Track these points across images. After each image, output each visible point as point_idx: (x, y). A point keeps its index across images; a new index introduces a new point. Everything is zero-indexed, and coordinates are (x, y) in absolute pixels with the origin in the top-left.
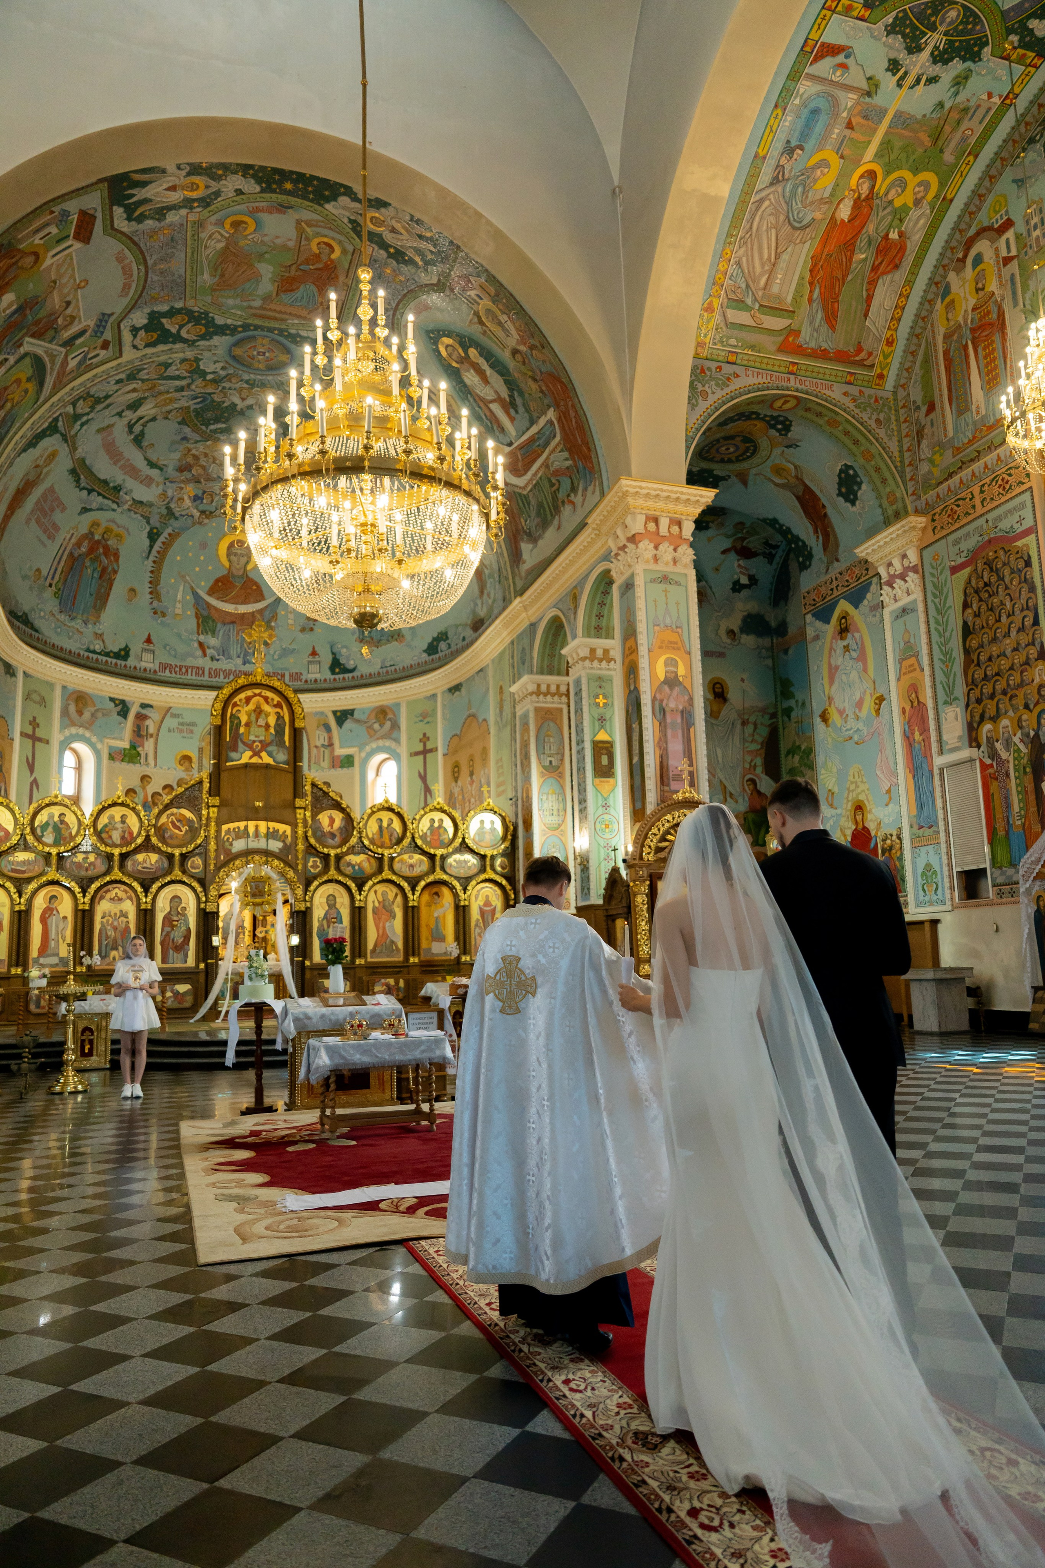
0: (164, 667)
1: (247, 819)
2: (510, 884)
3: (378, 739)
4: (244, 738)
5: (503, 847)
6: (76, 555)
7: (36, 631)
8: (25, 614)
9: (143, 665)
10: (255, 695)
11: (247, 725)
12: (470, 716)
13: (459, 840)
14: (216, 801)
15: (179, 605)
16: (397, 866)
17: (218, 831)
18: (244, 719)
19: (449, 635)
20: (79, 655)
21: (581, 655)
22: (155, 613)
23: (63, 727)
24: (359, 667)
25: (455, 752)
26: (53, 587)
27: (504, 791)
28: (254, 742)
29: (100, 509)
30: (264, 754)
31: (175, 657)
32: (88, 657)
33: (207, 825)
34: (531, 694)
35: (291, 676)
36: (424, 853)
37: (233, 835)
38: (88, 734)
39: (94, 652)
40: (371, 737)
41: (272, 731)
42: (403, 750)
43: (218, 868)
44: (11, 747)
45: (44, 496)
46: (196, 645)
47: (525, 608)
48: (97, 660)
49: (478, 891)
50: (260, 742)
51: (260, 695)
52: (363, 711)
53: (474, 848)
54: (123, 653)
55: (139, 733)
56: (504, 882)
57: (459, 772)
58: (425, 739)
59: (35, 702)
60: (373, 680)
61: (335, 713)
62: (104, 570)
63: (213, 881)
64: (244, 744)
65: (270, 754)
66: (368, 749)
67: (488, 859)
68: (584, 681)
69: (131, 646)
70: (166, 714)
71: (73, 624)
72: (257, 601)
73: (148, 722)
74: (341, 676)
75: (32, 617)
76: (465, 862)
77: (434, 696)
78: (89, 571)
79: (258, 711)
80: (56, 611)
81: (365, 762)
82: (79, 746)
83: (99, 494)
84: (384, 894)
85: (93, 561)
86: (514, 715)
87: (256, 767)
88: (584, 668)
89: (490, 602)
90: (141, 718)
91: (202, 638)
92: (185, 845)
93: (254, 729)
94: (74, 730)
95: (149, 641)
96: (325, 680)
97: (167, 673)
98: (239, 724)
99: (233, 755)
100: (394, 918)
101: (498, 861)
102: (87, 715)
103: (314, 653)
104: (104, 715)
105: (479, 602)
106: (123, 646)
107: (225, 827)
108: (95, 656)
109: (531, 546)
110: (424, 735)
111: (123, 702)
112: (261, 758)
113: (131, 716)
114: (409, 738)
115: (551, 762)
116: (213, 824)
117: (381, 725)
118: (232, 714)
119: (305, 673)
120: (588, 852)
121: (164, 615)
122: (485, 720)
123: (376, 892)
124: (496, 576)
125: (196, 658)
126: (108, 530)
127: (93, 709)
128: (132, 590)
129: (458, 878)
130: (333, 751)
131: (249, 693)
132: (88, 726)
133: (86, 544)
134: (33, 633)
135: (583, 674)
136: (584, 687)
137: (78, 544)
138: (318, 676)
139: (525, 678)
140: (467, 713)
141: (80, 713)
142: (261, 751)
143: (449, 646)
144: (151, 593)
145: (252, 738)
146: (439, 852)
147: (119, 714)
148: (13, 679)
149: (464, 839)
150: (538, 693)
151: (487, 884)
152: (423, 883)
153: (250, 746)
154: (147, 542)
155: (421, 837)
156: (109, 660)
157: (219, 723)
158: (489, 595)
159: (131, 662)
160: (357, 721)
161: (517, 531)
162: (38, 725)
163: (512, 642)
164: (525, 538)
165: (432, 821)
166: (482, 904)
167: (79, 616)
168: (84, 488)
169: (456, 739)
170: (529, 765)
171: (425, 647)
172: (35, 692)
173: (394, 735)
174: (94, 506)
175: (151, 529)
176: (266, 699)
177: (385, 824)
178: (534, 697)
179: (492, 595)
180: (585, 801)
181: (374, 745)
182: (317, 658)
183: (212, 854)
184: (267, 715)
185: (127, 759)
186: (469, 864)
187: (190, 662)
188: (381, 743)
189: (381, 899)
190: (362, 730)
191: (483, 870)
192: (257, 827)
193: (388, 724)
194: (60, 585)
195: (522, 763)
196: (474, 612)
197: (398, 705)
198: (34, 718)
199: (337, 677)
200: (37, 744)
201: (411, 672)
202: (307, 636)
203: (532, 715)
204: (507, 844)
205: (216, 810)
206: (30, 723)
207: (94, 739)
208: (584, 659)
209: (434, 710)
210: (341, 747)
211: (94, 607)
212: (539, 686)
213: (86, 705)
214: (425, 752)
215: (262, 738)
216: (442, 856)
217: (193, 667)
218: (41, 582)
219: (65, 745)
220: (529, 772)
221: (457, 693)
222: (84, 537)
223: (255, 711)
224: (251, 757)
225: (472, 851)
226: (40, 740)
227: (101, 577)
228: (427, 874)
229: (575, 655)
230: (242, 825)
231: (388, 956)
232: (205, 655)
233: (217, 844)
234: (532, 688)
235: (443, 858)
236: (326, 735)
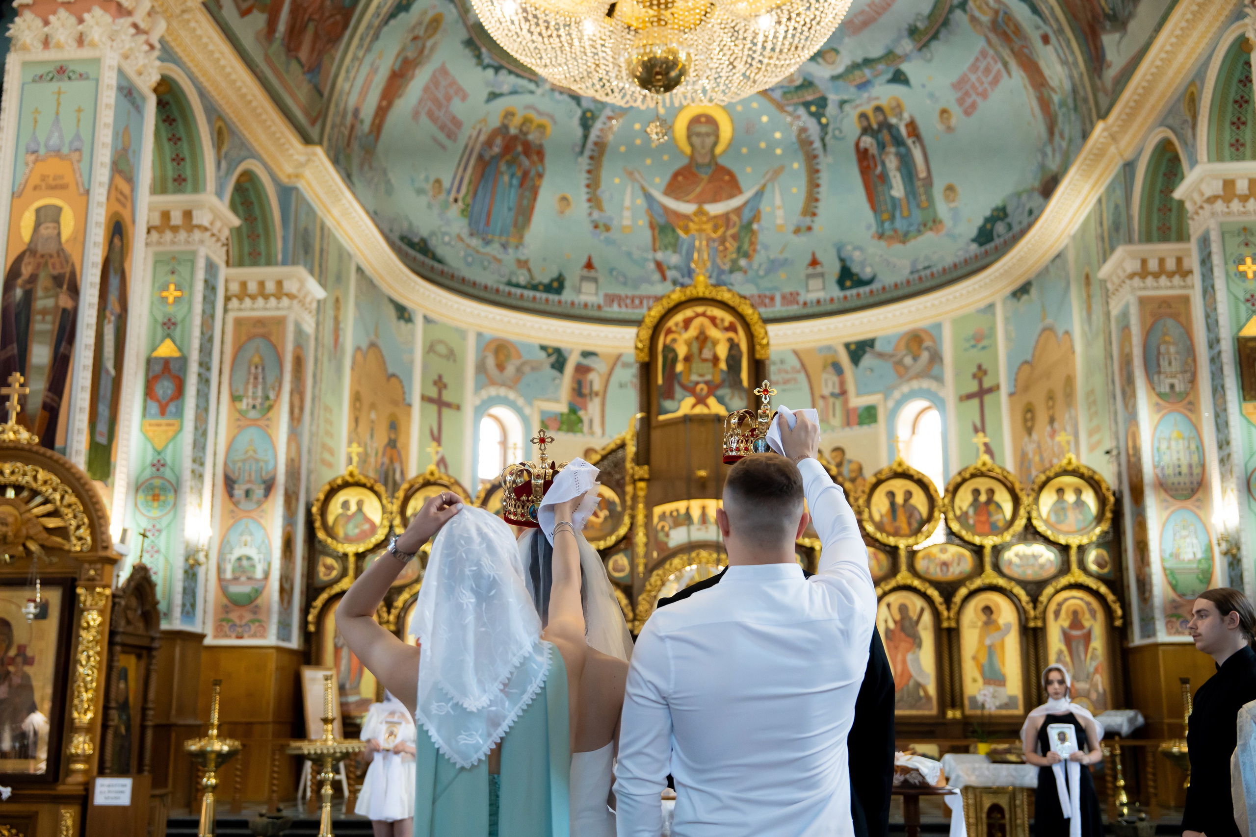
0: (611, 299)
1: (689, 497)
2: (1114, 591)
3: (911, 379)
4: (684, 380)
5: (1098, 530)
6: (487, 157)
7: (440, 261)
8: (424, 241)
9: (583, 298)
10: (697, 315)
11: (687, 359)
12: (1045, 330)
13: (1021, 523)
14: (643, 471)
15: (627, 214)
16: (921, 565)
17: (649, 516)
18: (682, 351)
19: (1009, 210)
20: (497, 291)
21: (1208, 193)
22: (596, 227)
23: (478, 388)
24: (880, 276)
25: (1026, 388)
26: (460, 203)
27: (1099, 442)
28: (697, 383)
29: (514, 92)
30: (712, 401)
31: (625, 284)
32: (509, 294)
33: (633, 508)
34: (1131, 276)
35: (784, 297)
36: (966, 543)
37: (670, 521)
38: (512, 395)
39: (517, 286)
40: (901, 376)
41: (723, 366)
42: (949, 392)
43: (650, 569)
44: (409, 415)
45: (434, 80)
46: (652, 266)
47: (1114, 138)
48: (522, 296)
49: (1060, 605)
50: (707, 383)
51: (704, 314)
52: (888, 339)
53: (1049, 533)
54: (555, 285)
55: (580, 392)
56: (1103, 589)
57: (1033, 419)
58: (980, 373)
59: (440, 355)
60: (900, 293)
61: (847, 346)
62: (526, 174)
63: (642, 589)
64: (684, 387)
65: (721, 401)
66: (897, 394)
67: (1073, 552)
68: (1214, 236)
69: (567, 275)
70: (615, 364)
71: (488, 249)
72: (731, 196)
73: (592, 376)
74: (854, 292)
75: (433, 243)
76: (1035, 557)
77: (991, 307)
78: (506, 178)
79: (702, 339)
80: (465, 233)
81: (893, 414)
82: (499, 411)
83: (510, 72)
84: (903, 609)
85: (510, 163)
86: (1108, 314)
87: (701, 420)
88: (1213, 214)
89: (1064, 144)
90: (582, 370)
91: (660, 256)
92: (603, 538)
93: (696, 365)
94: (493, 391)
95: (589, 265)
96: (832, 300)
97: (615, 308)
98: (675, 360)
99: (668, 404)
100: (920, 645)
101: (1092, 556)
102: (510, 369)
103: (814, 263)
104: (533, 369)
105: (1049, 151)
106: (555, 275)
107: (658, 510)
108: (519, 291)
109: (1117, 36)
110: (980, 367)
111: (558, 351)
112: (707, 406)
113: (569, 368)
114: (958, 374)
115: (1172, 386)
116: (641, 506)
117: (915, 358)
118: (665, 347)
119: (802, 292)
120: (1238, 531)
121: (607, 228)
122: (1067, 333)
123: (889, 605)
124: (1070, 101)
125: (652, 283)
126: (527, 121)
127: (517, 362)
128: (564, 199)
129: (1023, 584)
130: (846, 402)
131: (689, 313)
132: (512, 384)
133: (499, 141)
134: (436, 265)
135: (1212, 224)
136: (1215, 248)
137: (489, 143)
138: (821, 295)
139: (1120, 251)
140: (1040, 327)
141: (501, 367)
142: (707, 396)
143: (1010, 227)
144: (589, 200)
145: (694, 378)
146: (989, 542)
147: (553, 366)
148: (410, 325)
149: (1029, 519)
150: (1144, 273)
151: (1075, 593)
152: (963, 592)
153: (691, 390)
154: (579, 132)
155: (958, 519)
156: (538, 295)
157: (647, 359)
158: (1062, 136)
159: (567, 295)
160: (881, 355)
161: (1095, 18)
162: (445, 386)
163: (1100, 201)
164: (1108, 24)
165: (976, 492)
166: (1066, 624)
167: (496, 239)
168: (488, 66)
169: (1026, 368)
170: (1134, 395)
171: (974, 232)
172: (441, 342)
173: (935, 371)
174: (505, 89)
175: (584, 113)
176: (713, 320)
177: (900, 499)
178: (1137, 281)
179: (1066, 135)
180: (1228, 443)
181: (905, 389)
182: (819, 269)
183: (641, 550)
184: (715, 343)
185: (565, 427)
186: (1042, 560)
187: (645, 290)
188: (915, 384)
189: (898, 617)
190: (887, 367)
191: (1065, 569)
192: (704, 508)
193: (925, 356)
194: (469, 200)
195: (1124, 393)
196: (1043, 167)
197: (938, 326)
198: (440, 377)
199: (848, 293)
200: (446, 411)
201: (955, 274)
202: (802, 240)
203: (1134, 311)
204: (1105, 526)
205: (642, 485)
206: (435, 383)
207: (520, 402)
208: (1212, 200)
209: (992, 329)
210: (859, 394)
211: (515, 225)
212: (1144, 262)
213: (508, 356)
214: (981, 393)
215: (708, 377)
216: (994, 548)
217: (648, 297)
218: (442, 196)
219: (481, 410)
220: (1134, 406)
221: (1025, 298)
222: (496, 133)
223: (697, 338)
224: (694, 406)
225: (1047, 541)
226: (448, 405)
227: (521, 185)
228: (970, 577)
229: (1196, 197)
230: (681, 506)
231: (912, 707)
232: (664, 278)
233: (647, 535)
234: (1132, 266)
235: (997, 550)
236: (835, 379)
